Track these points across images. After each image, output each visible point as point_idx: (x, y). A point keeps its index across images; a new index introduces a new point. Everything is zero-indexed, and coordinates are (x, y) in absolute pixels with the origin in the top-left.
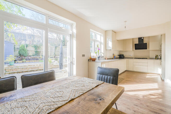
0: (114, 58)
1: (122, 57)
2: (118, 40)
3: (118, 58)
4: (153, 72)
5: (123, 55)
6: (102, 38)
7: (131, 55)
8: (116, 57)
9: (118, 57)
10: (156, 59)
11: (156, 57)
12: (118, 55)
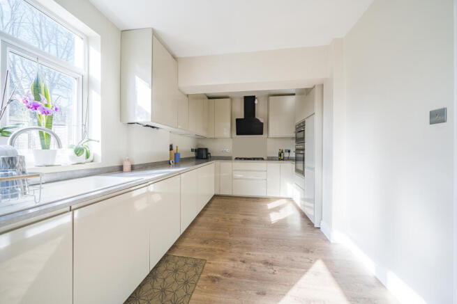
0: (176, 159)
1: (205, 156)
2: (187, 96)
3: (193, 158)
4: (278, 196)
5: (206, 149)
6: (96, 55)
7: (227, 150)
8: (182, 156)
9: (193, 154)
10: (280, 160)
11: (280, 155)
12: (192, 150)
